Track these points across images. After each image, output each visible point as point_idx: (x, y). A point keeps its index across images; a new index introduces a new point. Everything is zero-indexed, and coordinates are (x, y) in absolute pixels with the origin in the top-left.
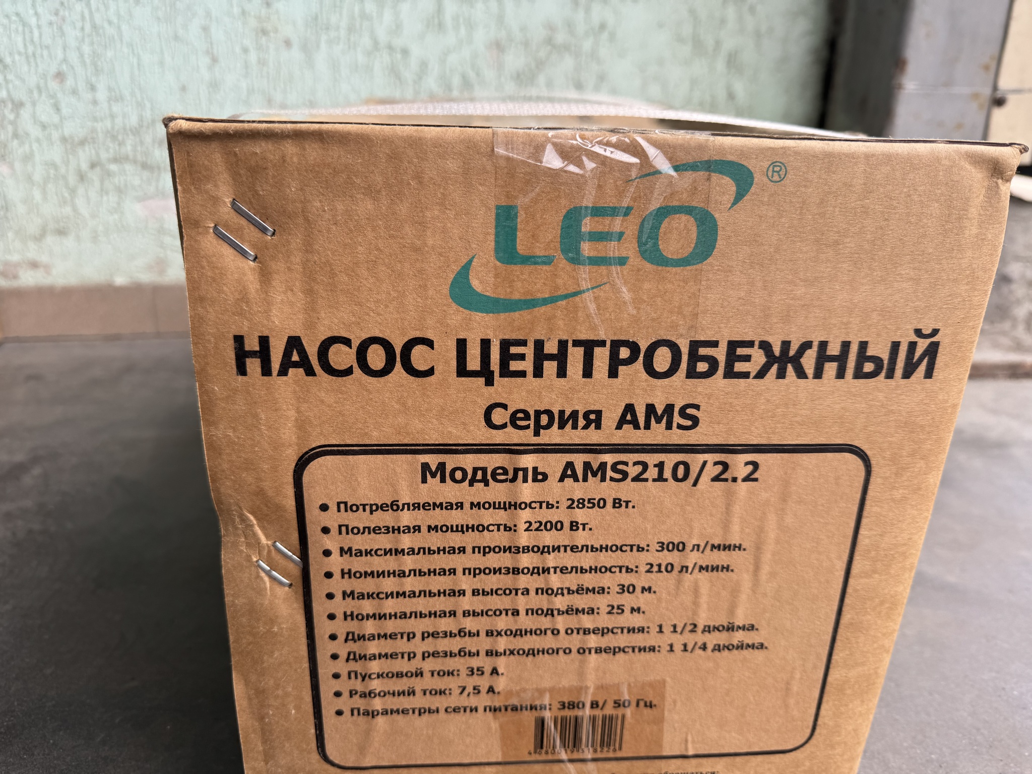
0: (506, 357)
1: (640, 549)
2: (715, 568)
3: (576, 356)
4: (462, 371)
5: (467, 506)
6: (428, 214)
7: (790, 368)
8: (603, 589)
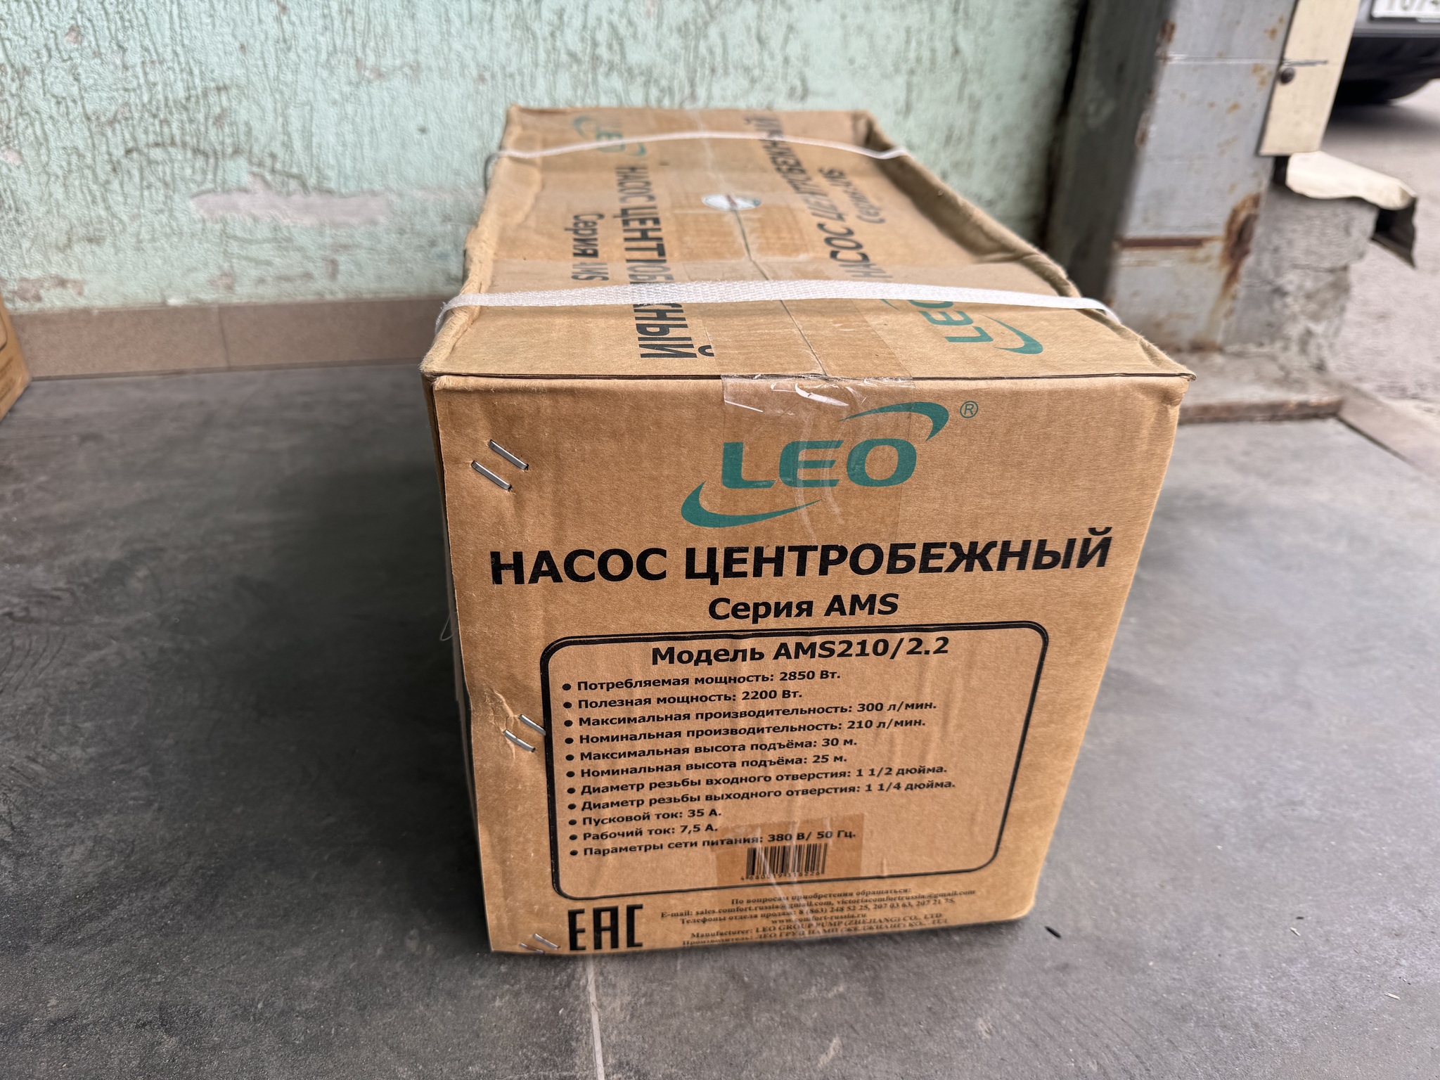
0: (729, 561)
1: (843, 710)
2: (909, 723)
3: (791, 559)
4: (691, 574)
5: (692, 681)
6: (665, 451)
7: (977, 562)
8: (810, 743)
